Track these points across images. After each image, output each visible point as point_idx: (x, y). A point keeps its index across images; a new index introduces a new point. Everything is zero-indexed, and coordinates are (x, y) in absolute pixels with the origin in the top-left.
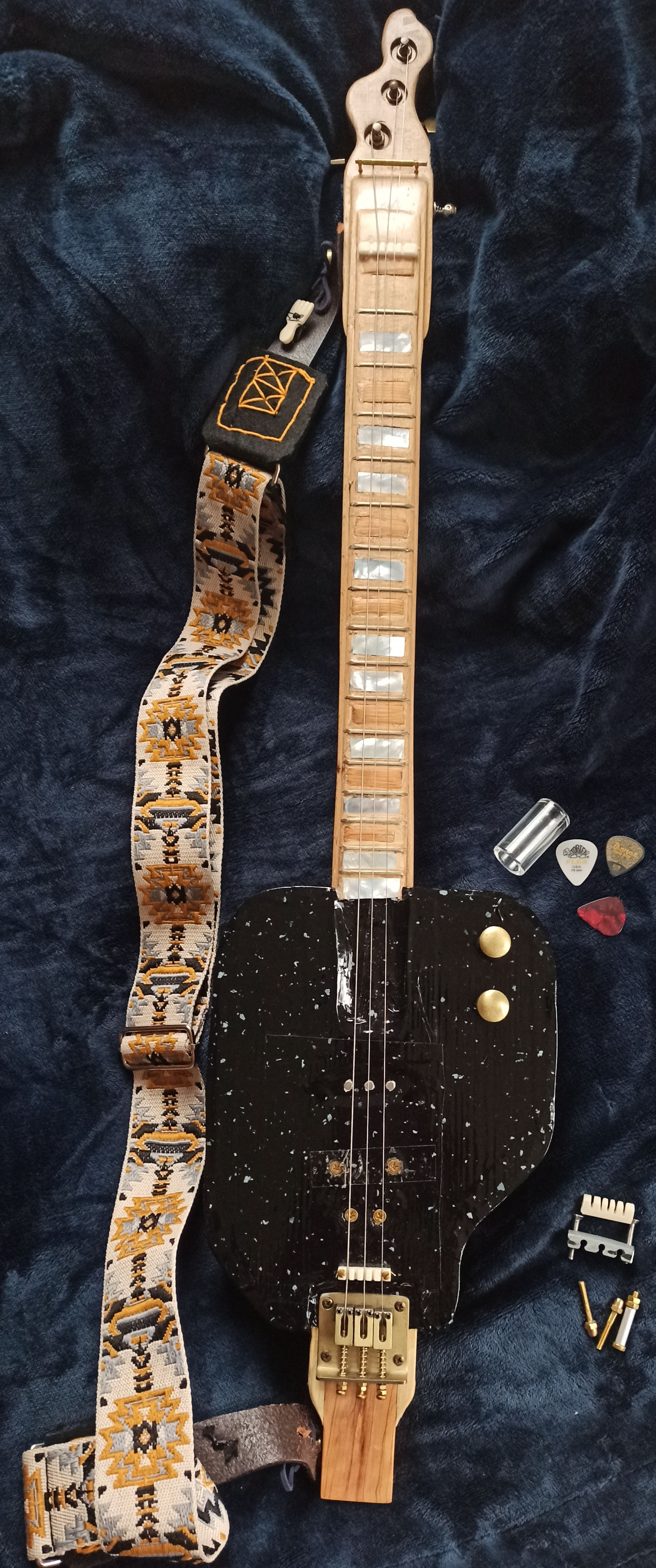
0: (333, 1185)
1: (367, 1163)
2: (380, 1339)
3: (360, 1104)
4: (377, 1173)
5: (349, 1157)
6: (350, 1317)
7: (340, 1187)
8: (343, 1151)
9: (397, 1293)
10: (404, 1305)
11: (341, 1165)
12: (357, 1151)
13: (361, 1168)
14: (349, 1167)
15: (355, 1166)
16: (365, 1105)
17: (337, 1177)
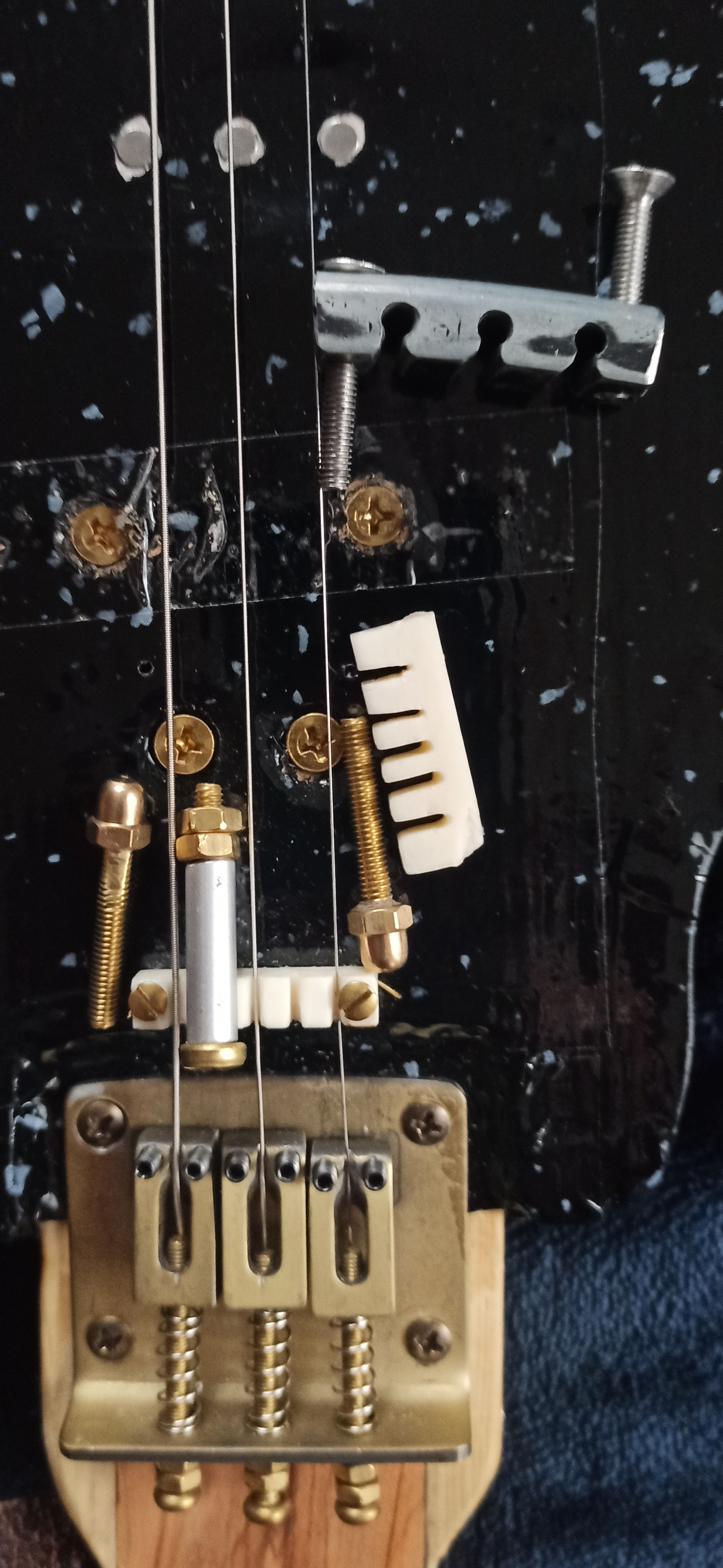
0: (91, 612)
1: (245, 506)
2: (342, 1270)
3: (197, 232)
4: (292, 550)
5: (155, 479)
6: (202, 1190)
7: (123, 623)
8: (128, 458)
9: (412, 1068)
10: (442, 1114)
11: (121, 521)
12: (194, 453)
13: (217, 530)
14: (159, 529)
15: (187, 520)
16: (218, 233)
17: (109, 580)
